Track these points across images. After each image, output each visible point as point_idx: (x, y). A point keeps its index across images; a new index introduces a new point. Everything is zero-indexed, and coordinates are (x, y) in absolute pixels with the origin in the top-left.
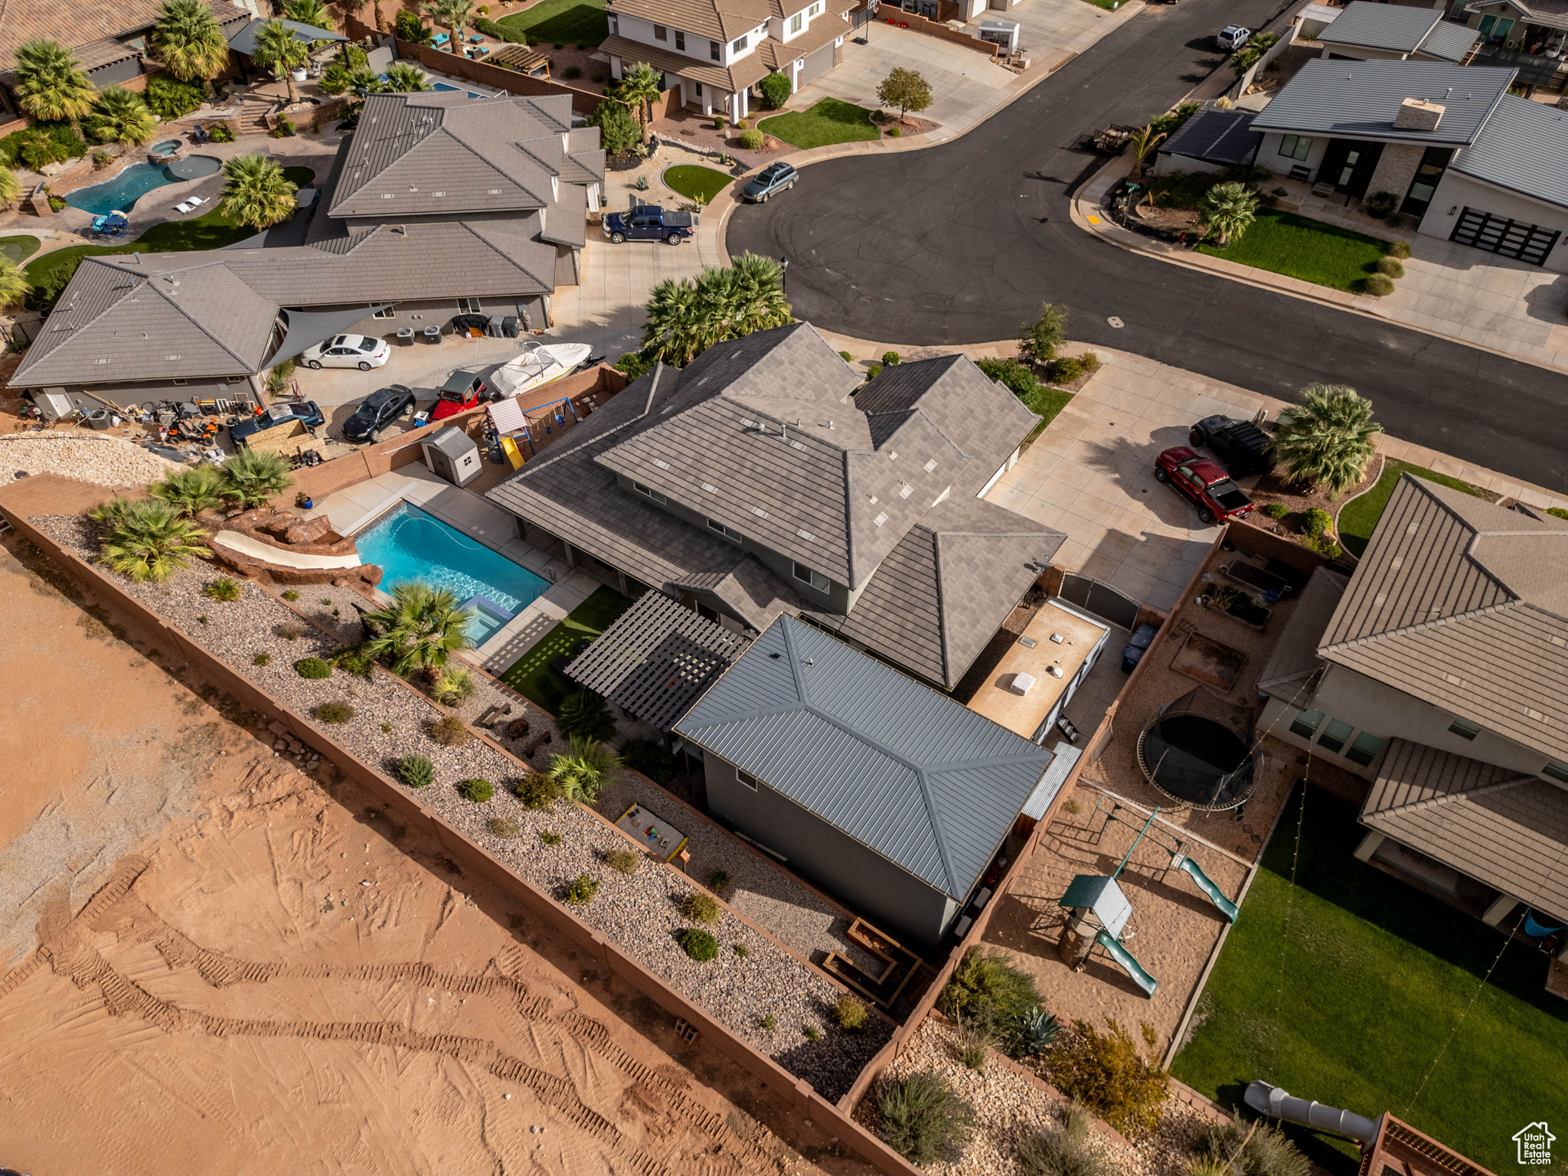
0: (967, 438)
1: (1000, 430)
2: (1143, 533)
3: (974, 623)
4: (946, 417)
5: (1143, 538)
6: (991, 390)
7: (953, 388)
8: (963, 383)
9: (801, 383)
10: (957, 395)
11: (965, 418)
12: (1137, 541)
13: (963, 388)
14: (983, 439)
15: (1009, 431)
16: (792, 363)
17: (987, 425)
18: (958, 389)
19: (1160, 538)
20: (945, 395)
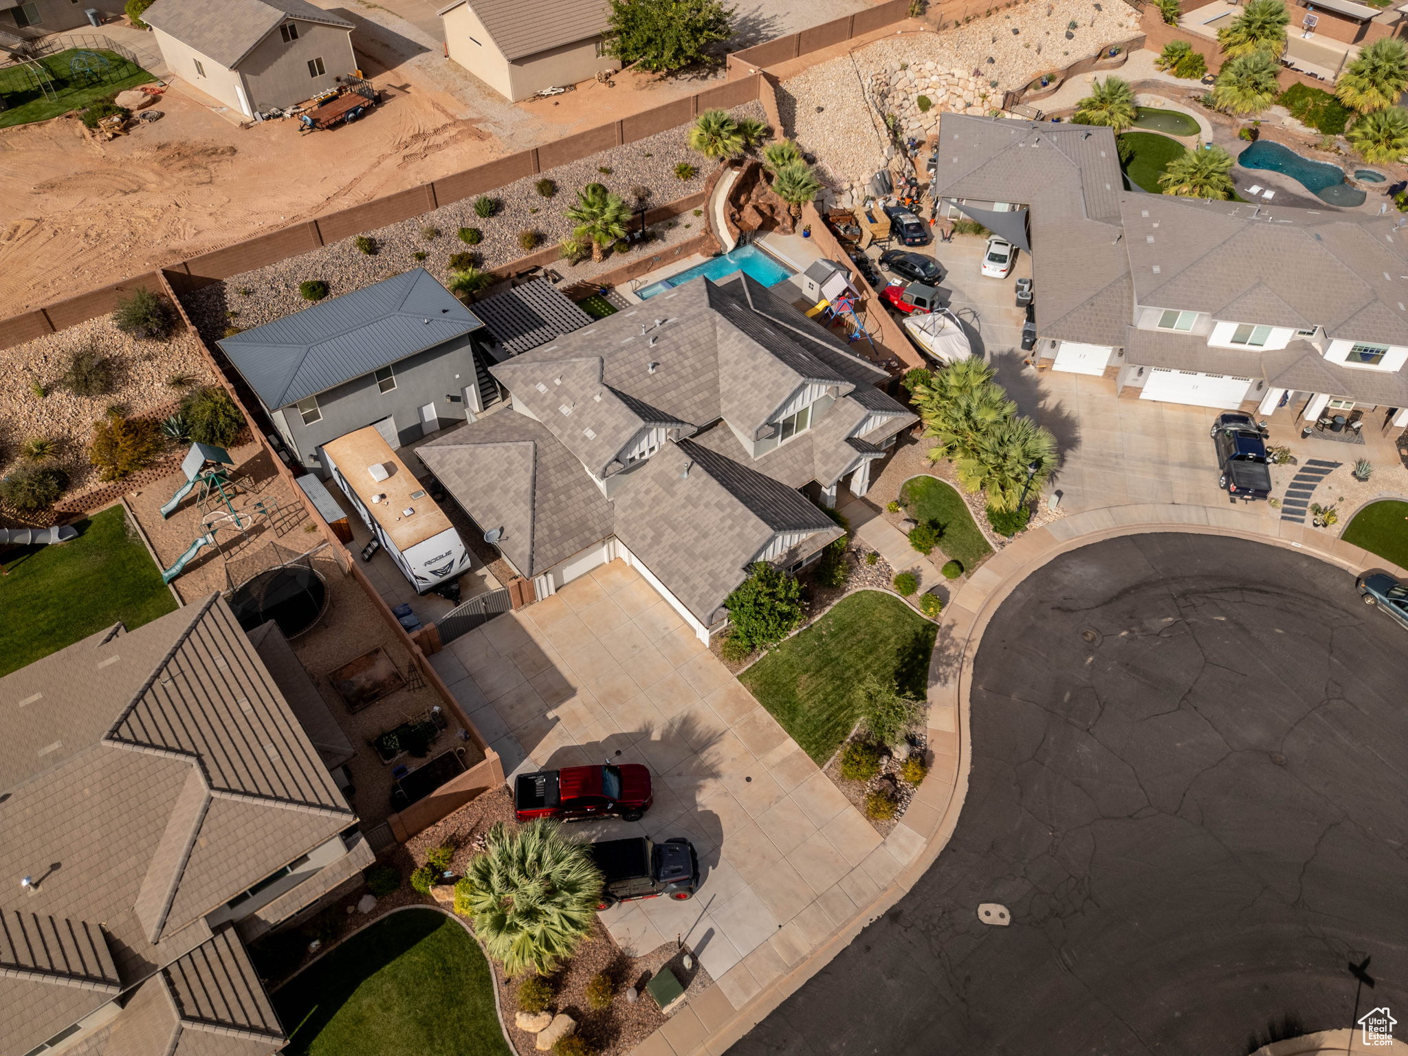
0: (674, 528)
1: (686, 568)
2: (557, 719)
3: (459, 473)
4: (695, 506)
5: (550, 715)
6: (734, 563)
7: (729, 516)
8: (738, 529)
9: (735, 378)
10: (722, 520)
11: (696, 528)
12: (550, 709)
13: (731, 528)
14: (674, 548)
15: (686, 580)
16: (755, 368)
17: (691, 554)
18: (729, 522)
19: (545, 733)
20: (719, 506)
